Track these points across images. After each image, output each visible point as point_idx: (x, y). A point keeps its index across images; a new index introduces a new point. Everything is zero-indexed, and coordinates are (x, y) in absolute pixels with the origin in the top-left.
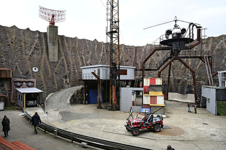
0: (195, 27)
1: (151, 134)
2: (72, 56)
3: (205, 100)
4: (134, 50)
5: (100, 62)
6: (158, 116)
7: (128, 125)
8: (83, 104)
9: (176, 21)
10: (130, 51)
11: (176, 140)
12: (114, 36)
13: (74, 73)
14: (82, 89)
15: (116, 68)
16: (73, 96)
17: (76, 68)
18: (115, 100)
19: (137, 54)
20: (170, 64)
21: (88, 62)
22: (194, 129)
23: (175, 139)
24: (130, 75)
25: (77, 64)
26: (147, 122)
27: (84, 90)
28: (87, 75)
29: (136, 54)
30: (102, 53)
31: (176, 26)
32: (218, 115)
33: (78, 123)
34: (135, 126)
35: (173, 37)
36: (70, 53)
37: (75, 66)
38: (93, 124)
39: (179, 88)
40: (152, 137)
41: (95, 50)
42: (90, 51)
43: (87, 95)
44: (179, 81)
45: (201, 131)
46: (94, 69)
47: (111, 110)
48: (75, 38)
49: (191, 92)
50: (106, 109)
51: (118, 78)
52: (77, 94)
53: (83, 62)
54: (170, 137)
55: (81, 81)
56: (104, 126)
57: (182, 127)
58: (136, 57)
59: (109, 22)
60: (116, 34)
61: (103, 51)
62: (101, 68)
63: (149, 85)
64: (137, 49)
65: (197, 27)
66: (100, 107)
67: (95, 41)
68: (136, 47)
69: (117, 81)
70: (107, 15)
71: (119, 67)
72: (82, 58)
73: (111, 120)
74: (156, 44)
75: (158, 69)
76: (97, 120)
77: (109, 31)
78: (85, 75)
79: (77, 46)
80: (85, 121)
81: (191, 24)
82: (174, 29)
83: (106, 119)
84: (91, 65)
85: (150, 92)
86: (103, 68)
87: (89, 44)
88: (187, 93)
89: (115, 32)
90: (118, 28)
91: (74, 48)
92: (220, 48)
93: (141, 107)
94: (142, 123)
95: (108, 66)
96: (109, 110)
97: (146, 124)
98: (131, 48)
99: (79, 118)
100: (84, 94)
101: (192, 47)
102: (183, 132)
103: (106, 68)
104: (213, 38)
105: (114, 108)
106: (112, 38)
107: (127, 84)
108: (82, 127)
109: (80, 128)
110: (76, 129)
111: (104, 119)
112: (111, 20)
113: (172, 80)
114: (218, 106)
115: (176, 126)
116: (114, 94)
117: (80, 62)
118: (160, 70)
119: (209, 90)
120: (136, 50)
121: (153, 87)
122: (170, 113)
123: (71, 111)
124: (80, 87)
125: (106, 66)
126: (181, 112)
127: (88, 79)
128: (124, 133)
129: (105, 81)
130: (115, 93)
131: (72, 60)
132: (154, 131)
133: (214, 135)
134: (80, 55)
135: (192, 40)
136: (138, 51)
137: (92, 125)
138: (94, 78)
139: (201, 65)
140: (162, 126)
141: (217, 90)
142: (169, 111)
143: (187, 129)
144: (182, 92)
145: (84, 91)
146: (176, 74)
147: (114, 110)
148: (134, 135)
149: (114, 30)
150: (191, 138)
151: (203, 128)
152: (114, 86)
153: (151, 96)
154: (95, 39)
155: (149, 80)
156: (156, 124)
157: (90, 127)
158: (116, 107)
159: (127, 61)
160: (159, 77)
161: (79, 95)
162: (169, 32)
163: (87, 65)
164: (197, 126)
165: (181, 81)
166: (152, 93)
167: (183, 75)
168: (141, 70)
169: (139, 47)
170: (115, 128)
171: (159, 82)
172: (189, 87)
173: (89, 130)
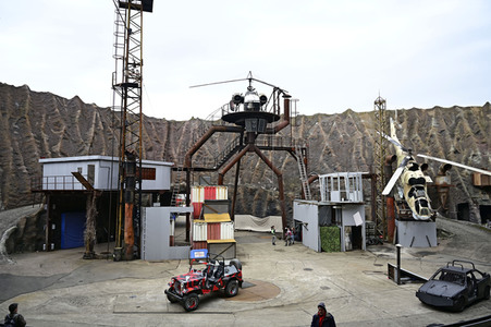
0: (282, 94)
1: (222, 302)
2: (12, 131)
3: (299, 225)
4: (165, 128)
5: (87, 148)
6: (232, 263)
7: (172, 289)
8: (41, 250)
9: (250, 80)
10: (157, 129)
11: (270, 307)
12: (129, 93)
13: (18, 173)
14: (42, 212)
15: (135, 163)
16: (15, 233)
17: (22, 162)
18: (129, 237)
19: (172, 136)
20: (238, 161)
21: (57, 148)
22: (293, 281)
23: (266, 304)
24: (162, 181)
25: (27, 151)
26: (212, 278)
27: (47, 214)
28: (60, 180)
29: (168, 136)
30: (92, 129)
31: (250, 89)
32: (322, 251)
33: (40, 302)
34: (191, 289)
35: (246, 108)
36: (7, 123)
37: (21, 157)
38: (83, 298)
39: (254, 206)
40: (225, 308)
41: (77, 120)
42: (62, 122)
43: (54, 227)
44: (253, 192)
45: (305, 283)
46: (79, 165)
47: (121, 260)
48: (24, 89)
49: (274, 213)
50: (107, 258)
51: (137, 186)
52: (25, 228)
53: (41, 147)
54: (259, 304)
55: (38, 193)
56: (112, 300)
57: (273, 280)
58: (168, 142)
59: (120, 62)
60: (135, 90)
61: (96, 125)
62: (97, 165)
63: (202, 201)
64: (172, 126)
65: (285, 96)
66: (91, 256)
67: (76, 100)
68: (169, 123)
69: (135, 192)
70: (116, 45)
71: (141, 163)
72: (39, 138)
73: (125, 284)
74: (215, 119)
75: (219, 167)
76: (89, 287)
77: (120, 81)
78: (51, 180)
79: (27, 107)
80: (58, 293)
81: (276, 89)
82: (247, 93)
83: (114, 283)
84: (64, 155)
85: (205, 216)
86: (103, 164)
87: (60, 106)
88: (268, 215)
89: (135, 86)
90: (140, 79)
91: (17, 111)
92: (315, 135)
93: (189, 247)
94: (204, 282)
95: (115, 159)
96: (115, 260)
97: (211, 282)
98: (159, 122)
99: (38, 288)
100: (46, 227)
101: (277, 130)
102: (278, 290)
103: (109, 165)
104: (305, 117)
105: (127, 256)
106: (125, 97)
107: (155, 201)
108: (54, 310)
109: (48, 313)
110: (39, 318)
111: (108, 284)
112: (125, 59)
113: (240, 190)
114: (322, 236)
115: (262, 279)
116: (128, 223)
117: (36, 147)
118: (221, 171)
119: (307, 208)
120: (169, 128)
121: (211, 204)
122: (244, 255)
123: (14, 273)
124: (33, 210)
125: (110, 158)
126: (263, 251)
127: (60, 187)
128: (164, 308)
129: (106, 193)
130: (130, 219)
131: (13, 141)
132: (227, 296)
133: (327, 288)
134: (36, 129)
135: (277, 118)
136: (172, 131)
137: (79, 301)
138: (79, 186)
139: (287, 164)
140: (240, 282)
141: (320, 207)
142: (242, 252)
143: (283, 283)
144: (258, 214)
145: (47, 219)
146: (245, 180)
147: (127, 260)
148: (188, 311)
149: (131, 81)
150: (293, 299)
151: (307, 278)
152: (129, 204)
153: (209, 224)
154: (77, 97)
155: (202, 190)
156: (230, 280)
157: (74, 308)
158: (132, 251)
159: (151, 149)
160: (221, 183)
161: (30, 229)
162: (238, 99)
163: (54, 155)
164: (296, 274)
165: (257, 192)
166: (209, 218)
167: (259, 180)
168: (185, 169)
169: (176, 123)
170: (141, 300)
171: (222, 194)
172: (271, 202)
173: (75, 316)
